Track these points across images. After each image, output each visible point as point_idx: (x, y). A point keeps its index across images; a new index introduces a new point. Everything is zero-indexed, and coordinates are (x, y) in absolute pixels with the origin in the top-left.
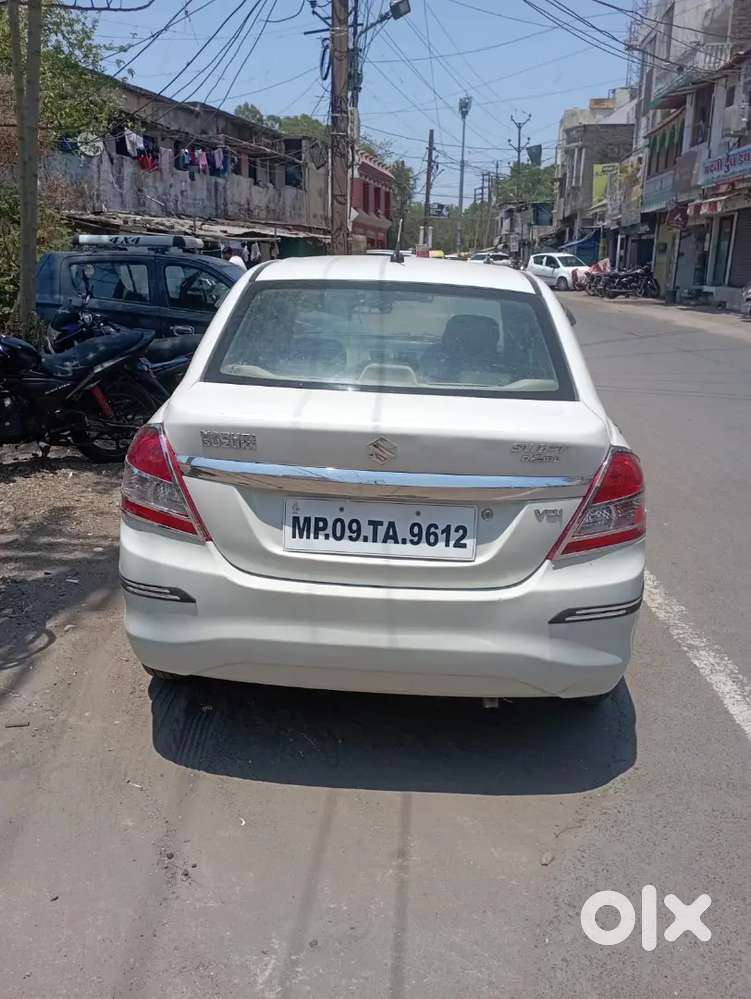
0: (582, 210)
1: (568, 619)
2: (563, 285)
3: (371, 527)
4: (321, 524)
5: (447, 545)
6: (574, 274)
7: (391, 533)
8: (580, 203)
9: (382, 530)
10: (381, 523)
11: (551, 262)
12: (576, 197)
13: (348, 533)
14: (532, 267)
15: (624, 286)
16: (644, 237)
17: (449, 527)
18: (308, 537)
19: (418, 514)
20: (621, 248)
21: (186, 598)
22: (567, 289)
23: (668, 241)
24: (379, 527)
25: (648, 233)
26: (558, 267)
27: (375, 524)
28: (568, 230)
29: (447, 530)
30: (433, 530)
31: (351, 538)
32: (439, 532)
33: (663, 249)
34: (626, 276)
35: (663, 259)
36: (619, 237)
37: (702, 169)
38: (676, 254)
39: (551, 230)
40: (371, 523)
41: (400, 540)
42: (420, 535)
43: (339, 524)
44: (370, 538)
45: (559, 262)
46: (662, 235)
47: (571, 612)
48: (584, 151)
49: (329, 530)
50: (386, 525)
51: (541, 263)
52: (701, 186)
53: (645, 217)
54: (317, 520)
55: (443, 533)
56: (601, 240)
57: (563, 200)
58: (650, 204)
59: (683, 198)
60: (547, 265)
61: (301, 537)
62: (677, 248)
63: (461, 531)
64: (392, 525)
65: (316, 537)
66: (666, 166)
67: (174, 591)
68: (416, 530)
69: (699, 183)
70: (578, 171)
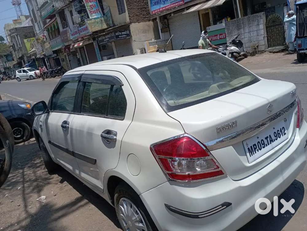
0: (25, 54)
2: (32, 78)
7: (271, 139)
8: (24, 52)
10: (268, 137)
11: (24, 71)
12: (21, 50)
13: (262, 146)
14: (18, 74)
15: (57, 73)
16: (55, 58)
18: (254, 154)
19: (274, 128)
20: (47, 63)
21: (228, 205)
22: (34, 79)
23: (64, 57)
25: (56, 56)
26: (28, 72)
28: (22, 61)
30: (278, 132)
32: (280, 132)
33: (63, 60)
34: (56, 70)
35: (65, 63)
36: (45, 59)
37: (70, 35)
38: (68, 61)
39: (15, 62)
42: (276, 136)
44: (267, 144)
45: (28, 71)
46: (61, 56)
48: (18, 36)
49: (258, 148)
51: (21, 73)
52: (72, 40)
53: (55, 52)
54: (254, 146)
56: (36, 62)
57: (16, 52)
58: (55, 47)
59: (66, 44)
60: (23, 72)
62: (68, 59)
63: (283, 129)
66: (55, 36)
67: (223, 205)
69: (71, 39)
70: (19, 42)
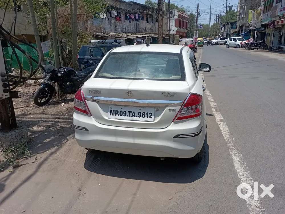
0: (245, 24)
1: (178, 137)
2: (238, 46)
3: (129, 113)
4: (117, 112)
5: (147, 118)
6: (241, 43)
7: (134, 114)
8: (244, 22)
9: (131, 114)
10: (131, 112)
11: (235, 40)
12: (243, 20)
13: (123, 114)
14: (229, 42)
15: (256, 46)
16: (263, 31)
17: (148, 113)
18: (114, 115)
19: (140, 110)
20: (256, 35)
21: (86, 130)
22: (239, 48)
23: (270, 32)
24: (131, 113)
25: (264, 30)
26: (237, 41)
27: (130, 112)
28: (241, 30)
29: (147, 114)
30: (144, 114)
31: (124, 116)
32: (145, 114)
33: (269, 35)
34: (256, 43)
35: (269, 38)
36: (256, 32)
37: (279, 11)
38: (273, 36)
39: (236, 30)
40: (129, 112)
41: (136, 116)
42: (141, 115)
43: (121, 112)
44: (129, 115)
45: (237, 40)
46: (269, 30)
47: (179, 135)
48: (246, 6)
49: (119, 114)
50: (132, 112)
51: (231, 40)
52: (279, 16)
53: (263, 26)
54: (116, 111)
55: (146, 114)
56: (251, 32)
57: (239, 21)
58: (265, 21)
59: (273, 19)
60: (233, 41)
61: (112, 115)
62: (273, 34)
63: (151, 114)
64: (134, 112)
65: (116, 115)
66: (269, 10)
67: (84, 128)
68: (140, 114)
69: (278, 15)
70: (244, 12)
